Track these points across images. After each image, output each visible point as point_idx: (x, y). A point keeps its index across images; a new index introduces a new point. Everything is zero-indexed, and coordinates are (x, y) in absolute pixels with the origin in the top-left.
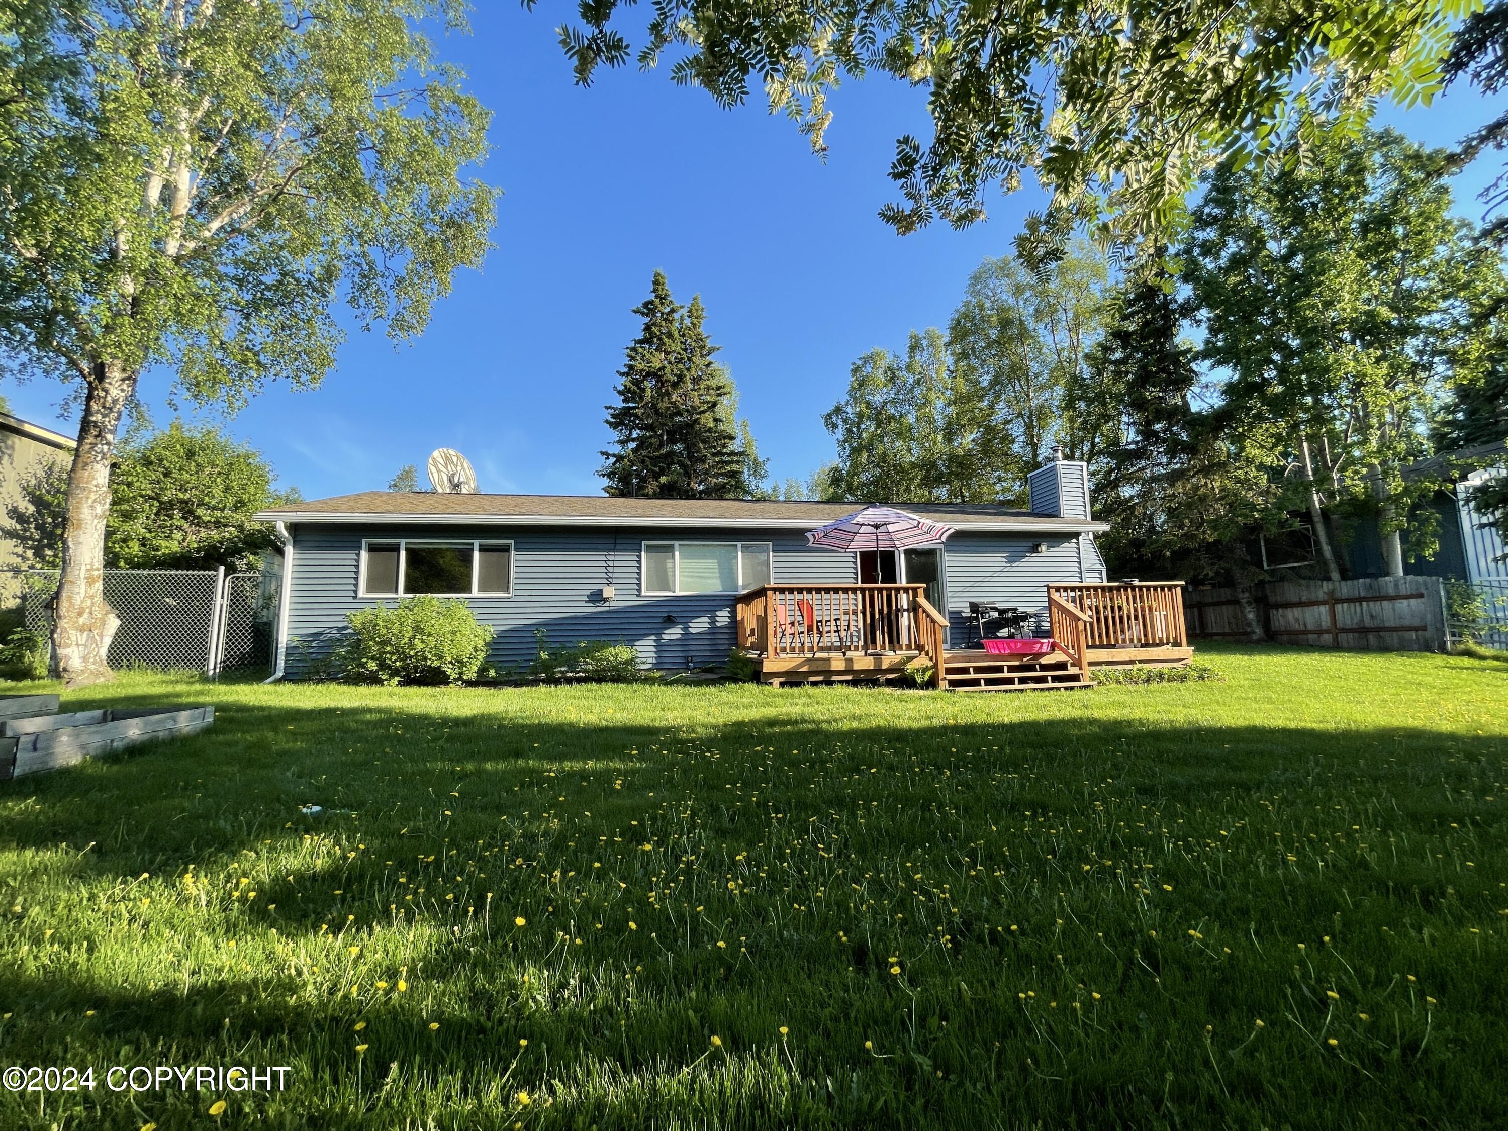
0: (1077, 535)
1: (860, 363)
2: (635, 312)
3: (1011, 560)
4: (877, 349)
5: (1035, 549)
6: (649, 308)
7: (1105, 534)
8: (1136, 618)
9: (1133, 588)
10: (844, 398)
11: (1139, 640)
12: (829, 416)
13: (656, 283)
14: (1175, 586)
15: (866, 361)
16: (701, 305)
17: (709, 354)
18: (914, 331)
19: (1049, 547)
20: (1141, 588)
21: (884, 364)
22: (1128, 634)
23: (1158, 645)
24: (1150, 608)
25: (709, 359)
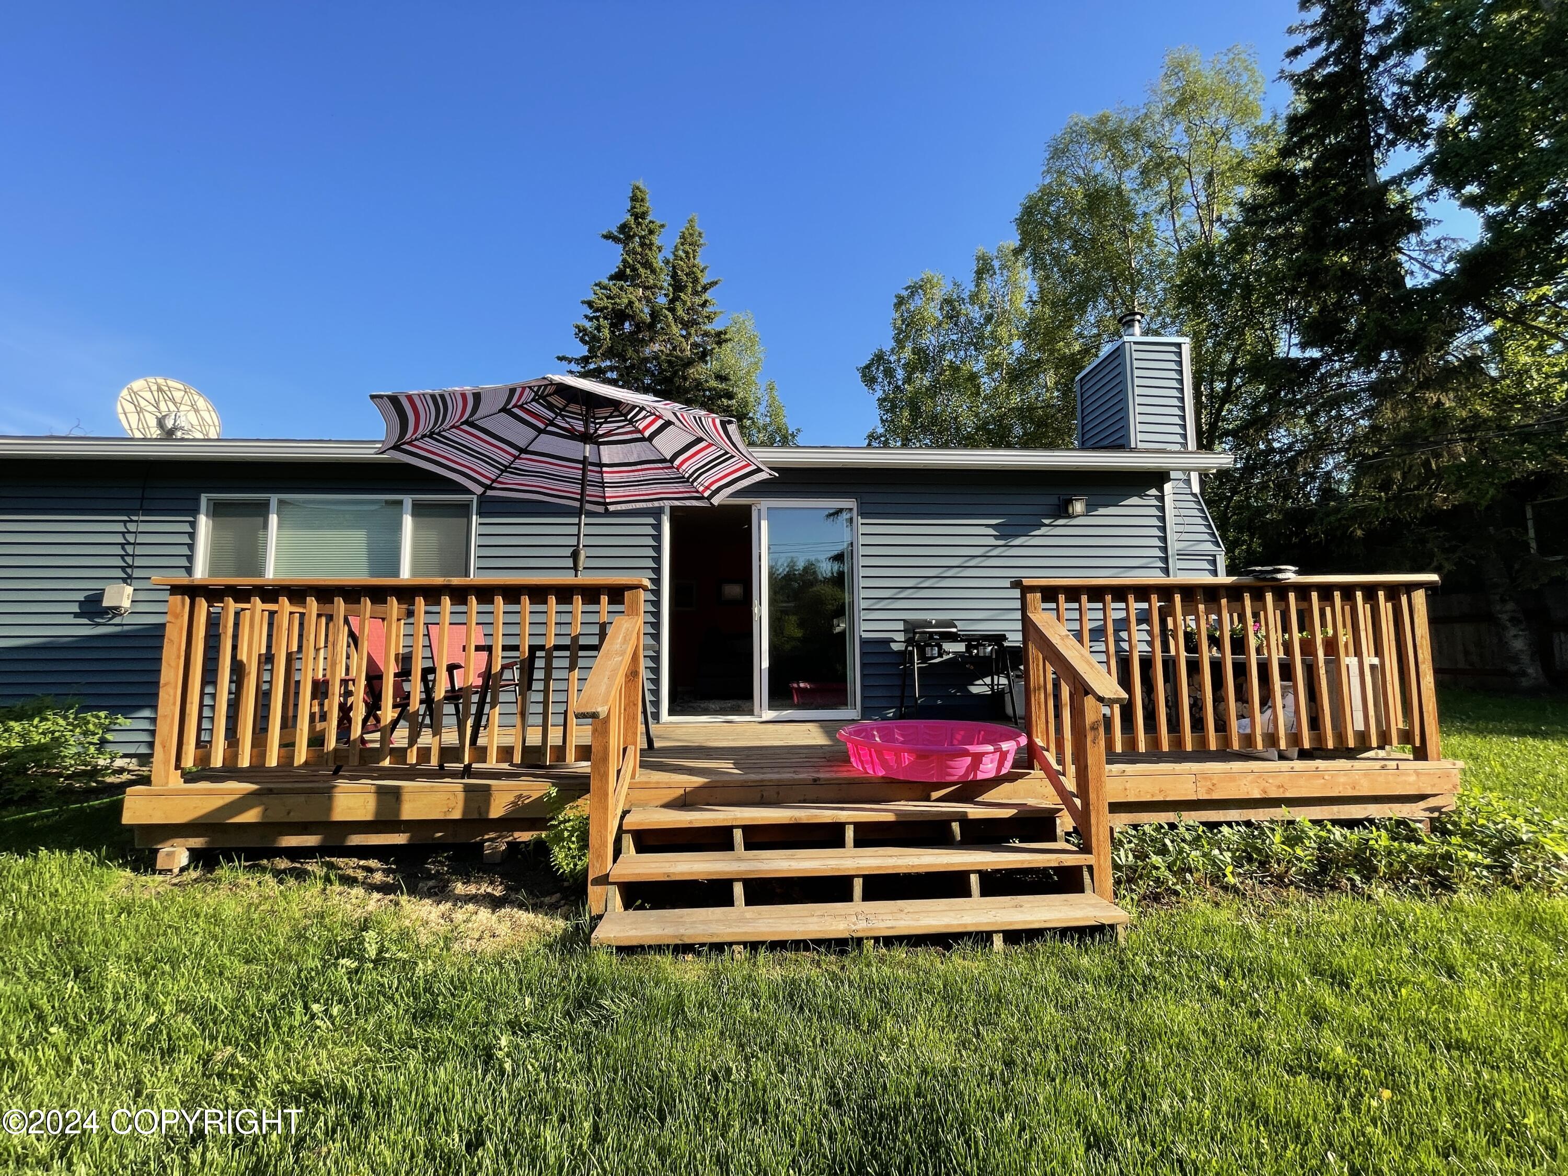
0: (1158, 478)
1: (905, 293)
2: (608, 237)
3: (1006, 533)
4: (927, 273)
5: (1062, 511)
6: (624, 234)
7: (1223, 474)
8: (1287, 671)
9: (1281, 591)
10: (888, 344)
11: (1295, 739)
12: (868, 367)
13: (634, 199)
14: (1410, 588)
15: (914, 290)
16: (698, 229)
17: (705, 289)
18: (981, 249)
19: (1091, 507)
20: (1303, 591)
21: (939, 294)
22: (1260, 720)
23: (1350, 754)
24: (1331, 646)
25: (706, 296)
